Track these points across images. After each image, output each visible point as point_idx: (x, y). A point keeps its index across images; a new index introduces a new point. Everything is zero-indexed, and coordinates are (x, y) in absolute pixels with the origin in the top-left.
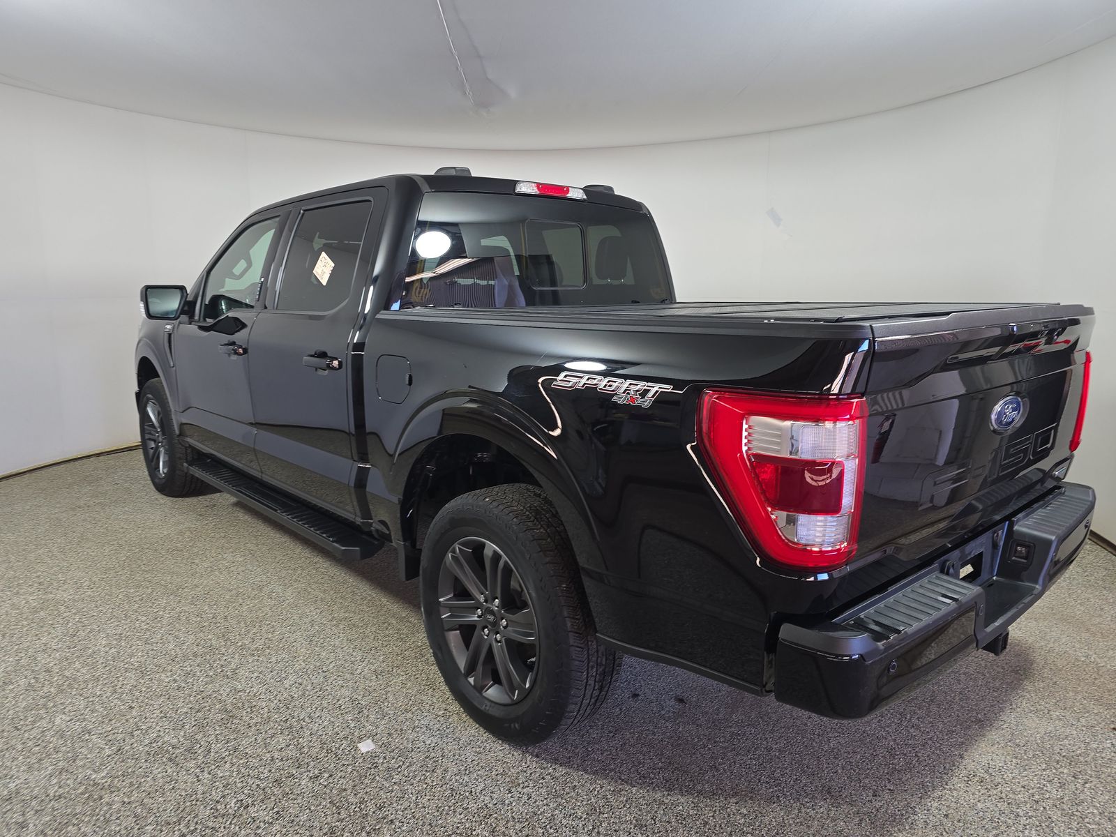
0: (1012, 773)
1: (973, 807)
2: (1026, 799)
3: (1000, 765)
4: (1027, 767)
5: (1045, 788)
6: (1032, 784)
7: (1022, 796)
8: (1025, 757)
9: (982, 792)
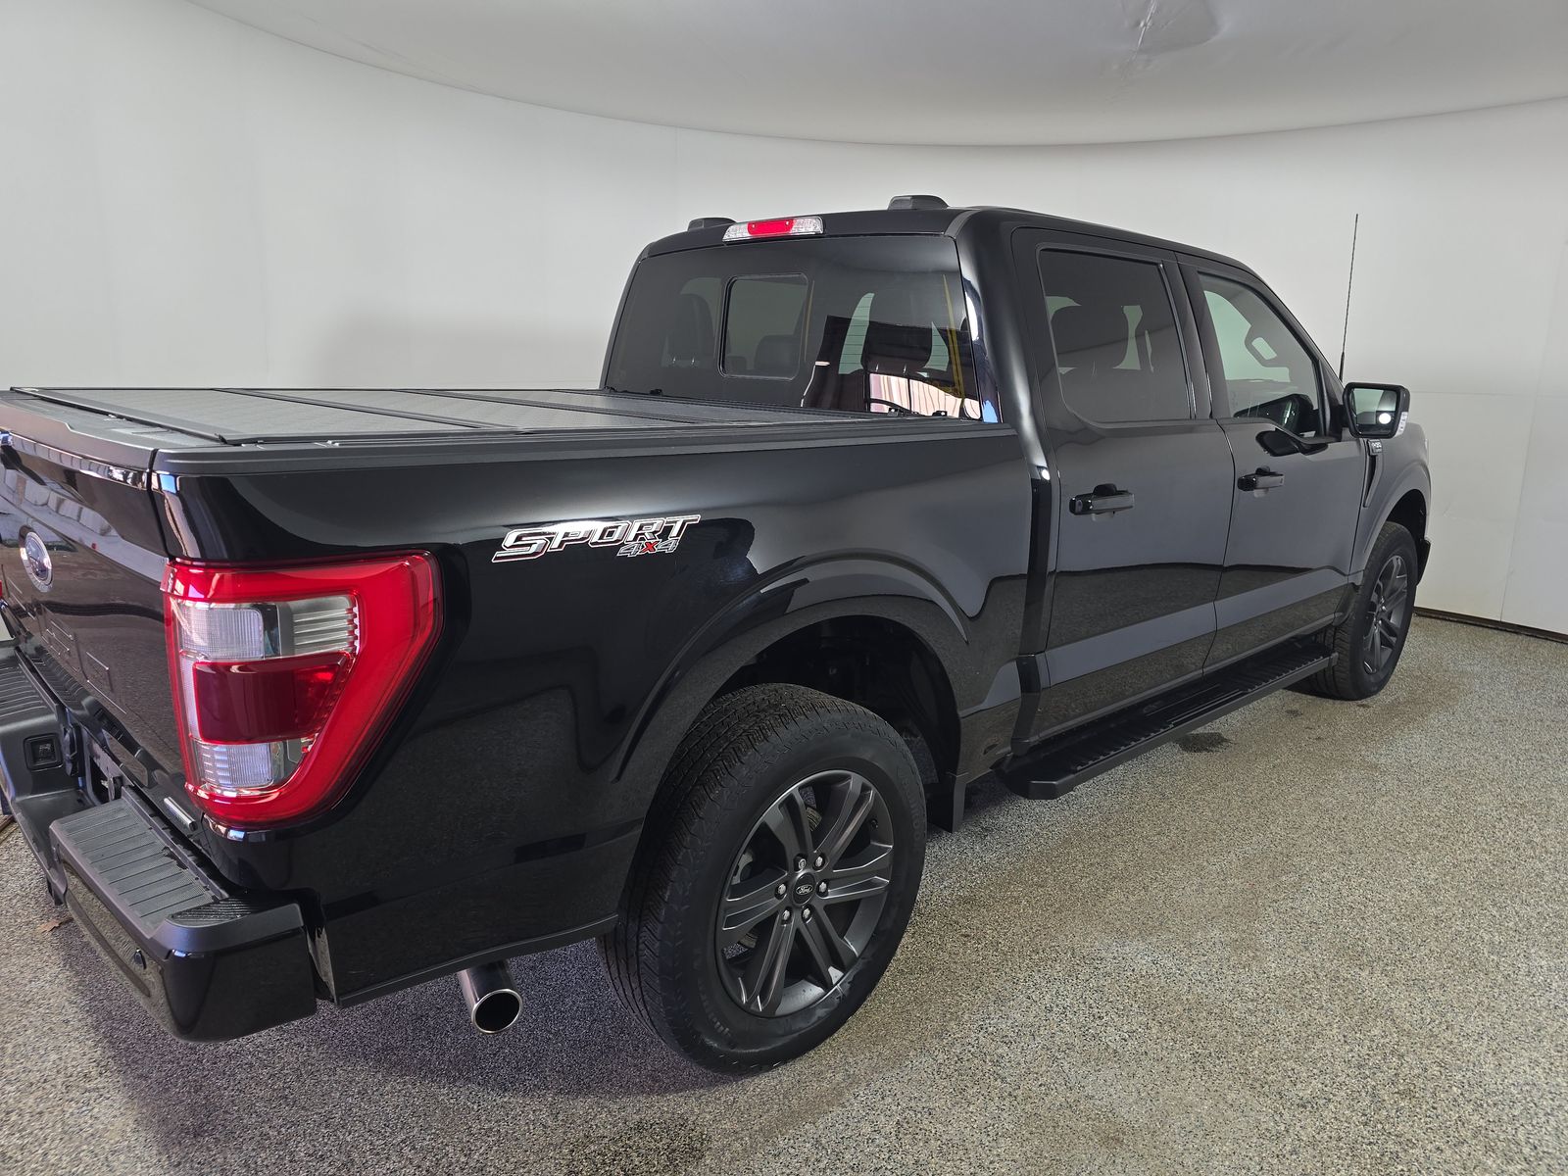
0: (72, 1114)
1: (57, 1049)
2: (21, 1105)
3: (96, 1110)
4: (67, 1137)
5: (17, 1135)
6: (37, 1125)
7: (30, 1104)
8: (85, 1147)
9: (70, 1070)
